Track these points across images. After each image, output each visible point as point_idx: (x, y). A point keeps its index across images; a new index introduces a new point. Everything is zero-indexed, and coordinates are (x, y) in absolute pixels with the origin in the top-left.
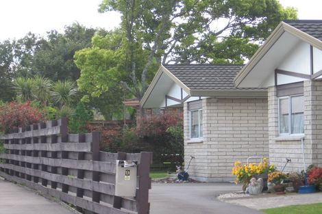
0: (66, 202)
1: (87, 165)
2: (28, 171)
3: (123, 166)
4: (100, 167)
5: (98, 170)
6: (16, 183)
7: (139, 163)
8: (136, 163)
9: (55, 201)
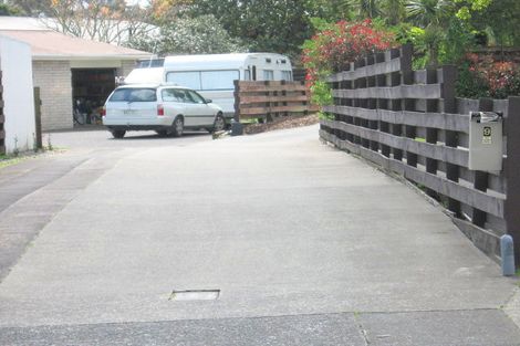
0: (413, 182)
1: (437, 121)
2: (362, 132)
3: (479, 122)
4: (454, 124)
5: (451, 128)
6: (349, 152)
7: (505, 115)
8: (501, 115)
9: (398, 180)
